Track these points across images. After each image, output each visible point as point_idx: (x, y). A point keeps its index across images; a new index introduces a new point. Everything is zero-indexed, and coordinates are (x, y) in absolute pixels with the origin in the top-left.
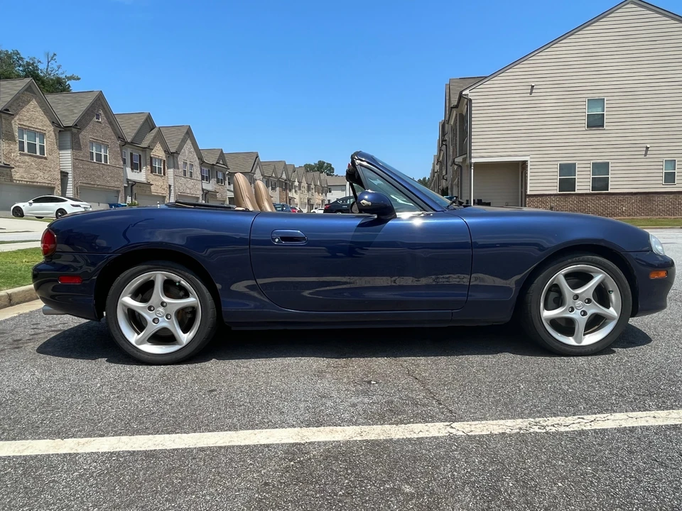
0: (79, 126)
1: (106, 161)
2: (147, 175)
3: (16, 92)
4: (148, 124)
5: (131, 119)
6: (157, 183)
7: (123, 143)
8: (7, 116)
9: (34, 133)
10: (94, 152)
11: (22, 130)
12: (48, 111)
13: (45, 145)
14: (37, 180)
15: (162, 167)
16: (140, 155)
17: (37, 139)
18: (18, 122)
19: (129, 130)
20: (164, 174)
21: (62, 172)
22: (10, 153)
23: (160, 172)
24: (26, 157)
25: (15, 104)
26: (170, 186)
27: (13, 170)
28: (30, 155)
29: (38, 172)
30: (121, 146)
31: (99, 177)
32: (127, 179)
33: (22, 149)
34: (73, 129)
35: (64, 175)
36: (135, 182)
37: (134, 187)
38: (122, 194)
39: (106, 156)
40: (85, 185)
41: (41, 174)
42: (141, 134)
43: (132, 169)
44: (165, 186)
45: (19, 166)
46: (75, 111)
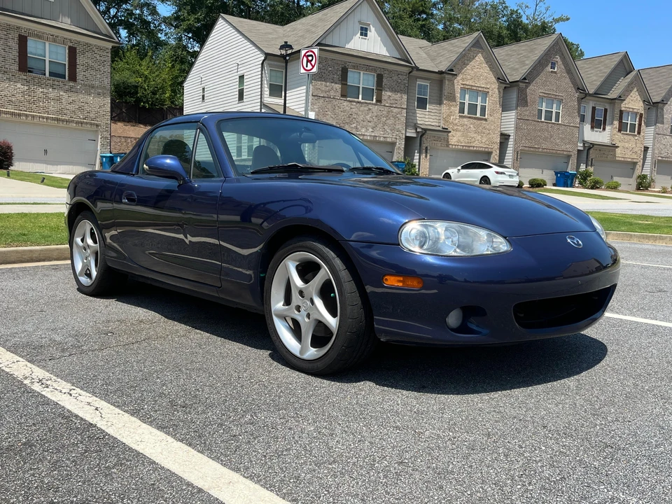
0: (527, 79)
1: (557, 119)
2: (612, 136)
3: (462, 50)
4: (624, 66)
5: (600, 63)
6: (627, 145)
7: (583, 96)
8: (450, 76)
9: (475, 92)
10: (544, 109)
11: (464, 90)
12: (493, 65)
13: (487, 105)
14: (473, 145)
15: (637, 123)
16: (606, 110)
17: (480, 98)
18: (461, 82)
19: (595, 78)
20: (639, 133)
21: (502, 135)
22: (449, 116)
23: (632, 129)
24: (465, 119)
25: (460, 62)
26: (646, 149)
27: (450, 134)
28: (470, 117)
29: (475, 135)
30: (580, 100)
31: (545, 139)
32: (583, 141)
33: (462, 111)
34: (521, 84)
35: (505, 138)
36: (593, 145)
37: (591, 151)
38: (573, 161)
39: (558, 114)
40: (527, 149)
41: (479, 137)
42: (610, 81)
43: (592, 128)
44: (640, 149)
45: (456, 130)
46: (527, 62)
